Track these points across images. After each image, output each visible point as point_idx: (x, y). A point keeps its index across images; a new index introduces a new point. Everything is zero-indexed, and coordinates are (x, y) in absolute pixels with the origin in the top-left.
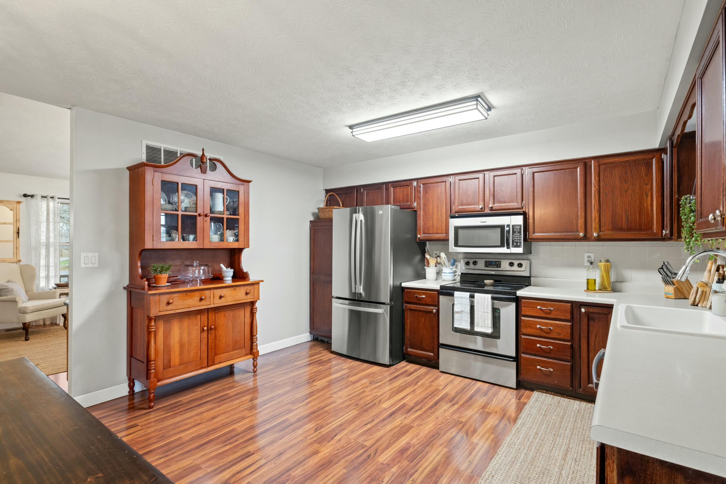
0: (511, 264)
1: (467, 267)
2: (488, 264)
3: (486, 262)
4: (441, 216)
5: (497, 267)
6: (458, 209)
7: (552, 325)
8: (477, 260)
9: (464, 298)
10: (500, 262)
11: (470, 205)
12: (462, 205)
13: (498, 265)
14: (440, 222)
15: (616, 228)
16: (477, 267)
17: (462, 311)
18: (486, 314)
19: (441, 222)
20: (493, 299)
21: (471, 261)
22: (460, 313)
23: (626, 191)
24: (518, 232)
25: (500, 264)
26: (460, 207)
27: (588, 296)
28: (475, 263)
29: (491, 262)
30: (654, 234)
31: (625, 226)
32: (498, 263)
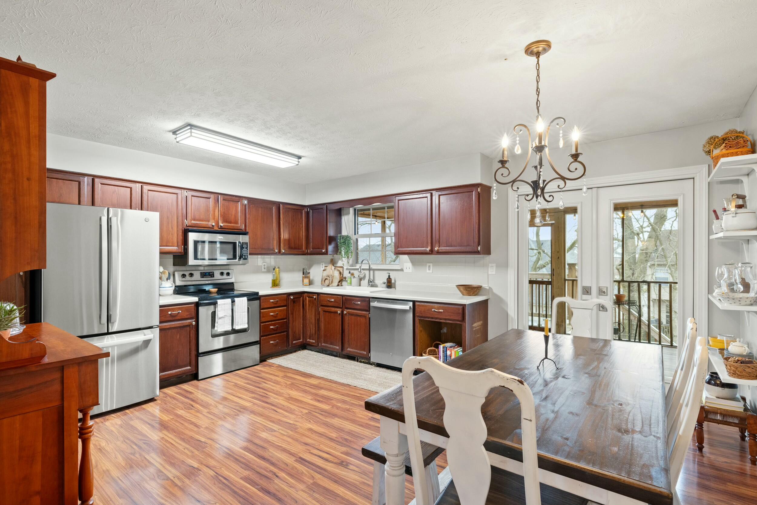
0: (222, 274)
1: (184, 279)
2: (203, 275)
3: (201, 273)
4: (172, 228)
5: (211, 277)
6: (192, 223)
7: (277, 311)
8: (192, 272)
9: (227, 304)
10: (213, 272)
11: (202, 221)
12: (194, 220)
13: (211, 275)
14: (170, 234)
15: (290, 248)
16: (193, 278)
17: (225, 316)
18: (244, 313)
19: (172, 234)
20: (249, 300)
21: (187, 273)
22: (224, 318)
23: (294, 226)
24: (246, 248)
25: (213, 274)
26: (193, 222)
27: (272, 290)
28: (191, 275)
29: (206, 273)
30: (303, 251)
31: (293, 247)
32: (211, 274)
